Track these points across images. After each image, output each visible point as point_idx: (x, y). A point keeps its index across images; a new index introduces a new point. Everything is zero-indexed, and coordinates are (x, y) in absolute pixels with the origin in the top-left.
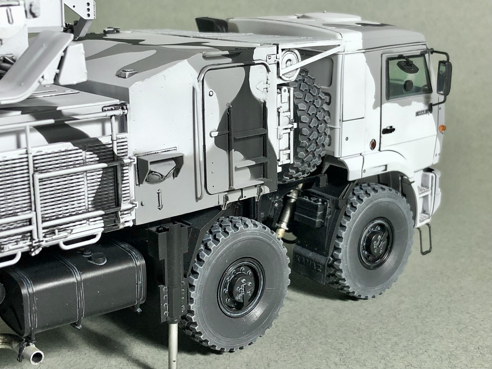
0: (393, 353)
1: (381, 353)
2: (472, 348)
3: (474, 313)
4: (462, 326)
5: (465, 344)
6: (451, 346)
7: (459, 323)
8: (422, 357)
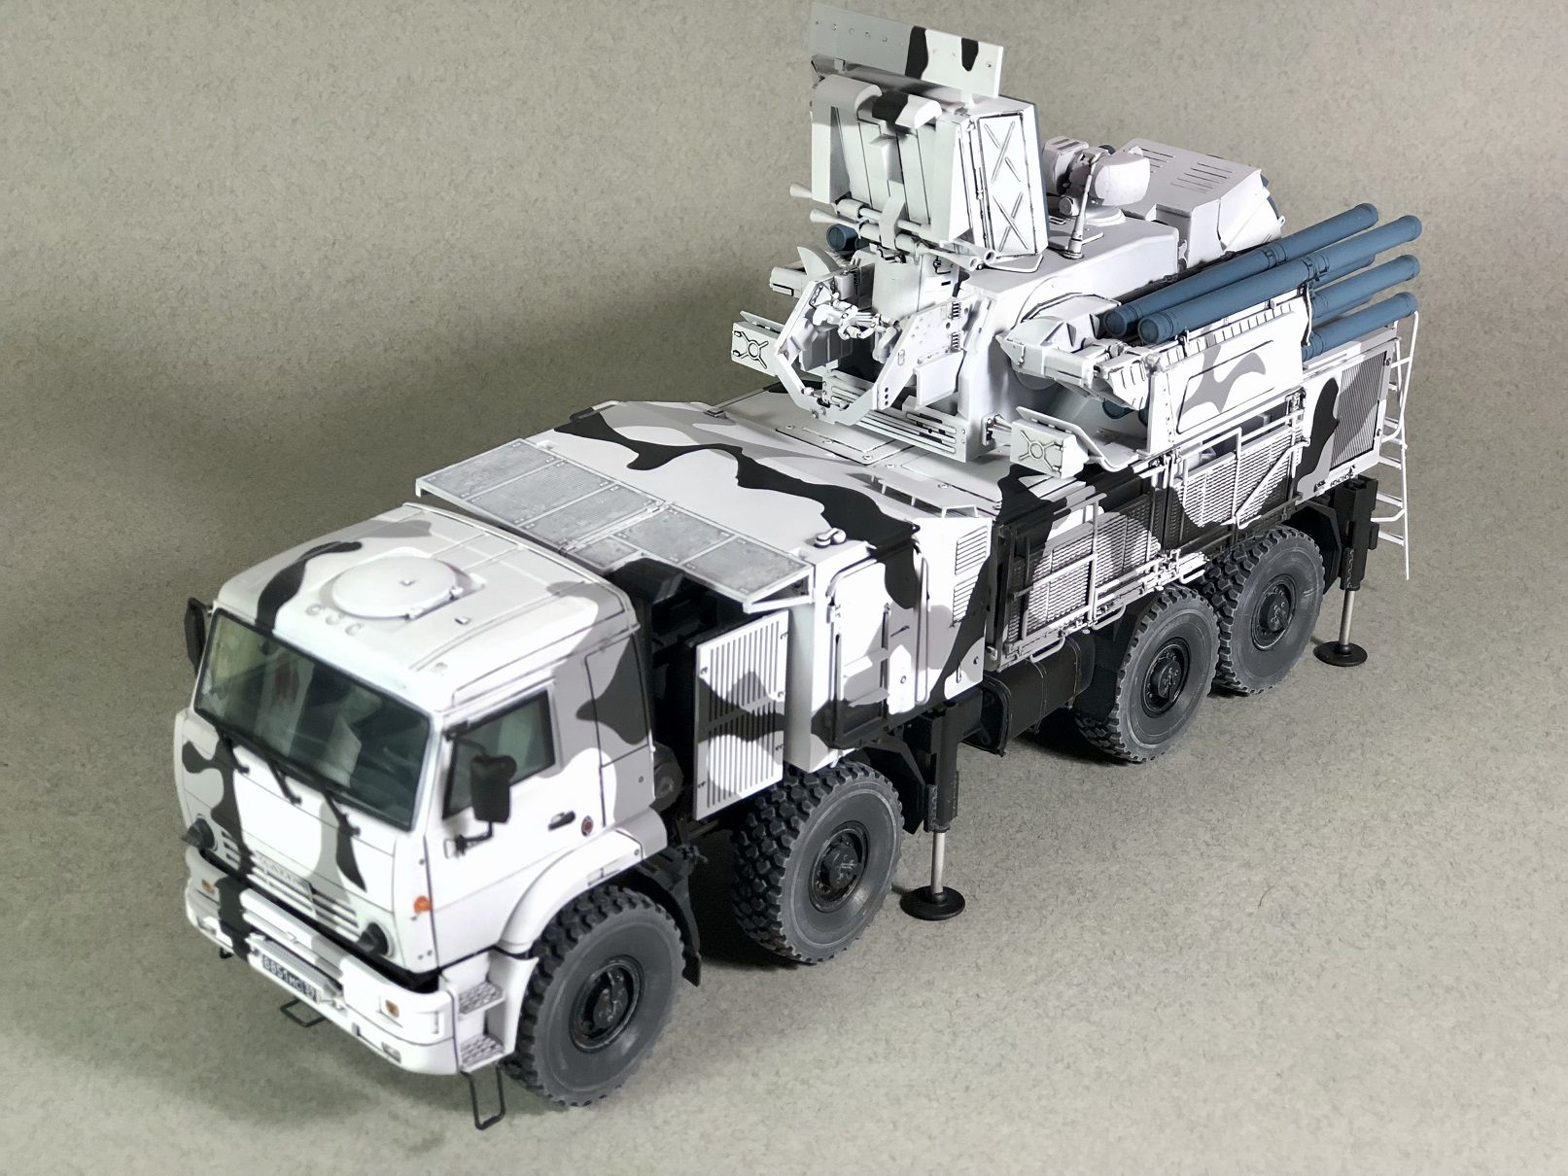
0: (1285, 826)
1: (1268, 826)
2: (1395, 816)
3: (1399, 756)
4: (1381, 778)
5: (1385, 808)
6: (1365, 812)
7: (1377, 774)
8: (1326, 830)
